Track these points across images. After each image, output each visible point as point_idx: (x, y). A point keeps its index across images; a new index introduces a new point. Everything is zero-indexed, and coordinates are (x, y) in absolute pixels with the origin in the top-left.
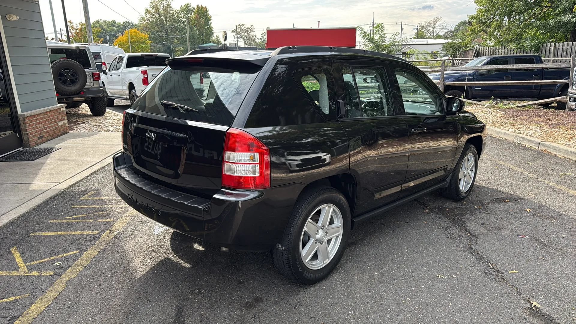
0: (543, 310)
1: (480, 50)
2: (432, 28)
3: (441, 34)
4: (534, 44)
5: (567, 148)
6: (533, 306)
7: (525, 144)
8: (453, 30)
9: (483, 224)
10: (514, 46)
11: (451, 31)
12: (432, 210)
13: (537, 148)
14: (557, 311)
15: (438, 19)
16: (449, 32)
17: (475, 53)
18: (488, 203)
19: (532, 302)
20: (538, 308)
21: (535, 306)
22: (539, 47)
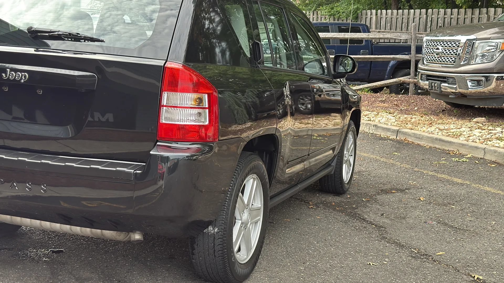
0: (486, 280)
5: (431, 135)
6: (476, 279)
7: (379, 133)
9: (382, 215)
12: (317, 205)
13: (395, 137)
14: (499, 279)
18: (375, 195)
19: (473, 276)
20: (481, 280)
21: (478, 278)
22: (358, 14)
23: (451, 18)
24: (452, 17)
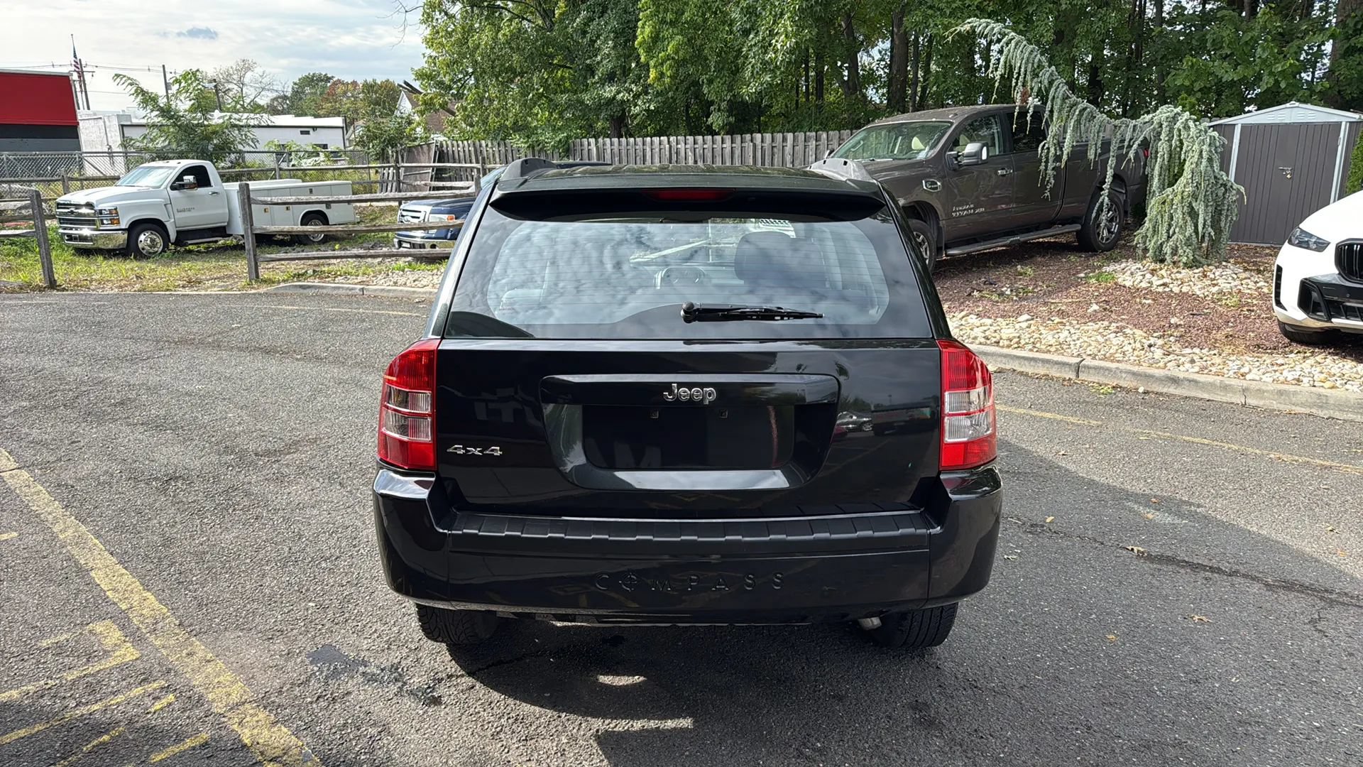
1: (445, 146)
2: (236, 87)
3: (263, 101)
4: (560, 140)
6: (1136, 553)
8: (289, 94)
10: (522, 142)
11: (285, 97)
15: (247, 67)
16: (279, 97)
17: (436, 152)
19: (1130, 548)
22: (569, 145)
23: (704, 149)
24: (705, 146)
